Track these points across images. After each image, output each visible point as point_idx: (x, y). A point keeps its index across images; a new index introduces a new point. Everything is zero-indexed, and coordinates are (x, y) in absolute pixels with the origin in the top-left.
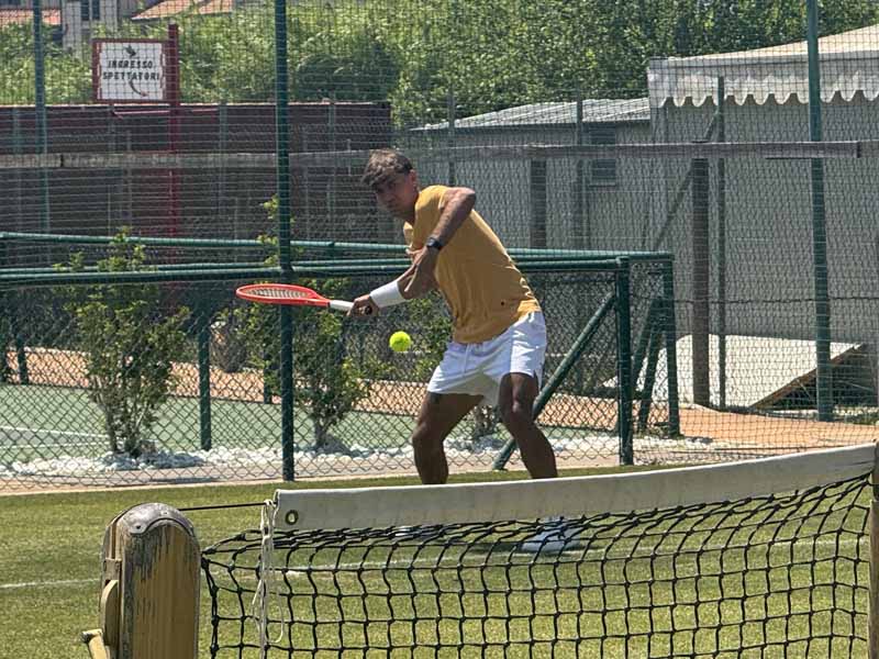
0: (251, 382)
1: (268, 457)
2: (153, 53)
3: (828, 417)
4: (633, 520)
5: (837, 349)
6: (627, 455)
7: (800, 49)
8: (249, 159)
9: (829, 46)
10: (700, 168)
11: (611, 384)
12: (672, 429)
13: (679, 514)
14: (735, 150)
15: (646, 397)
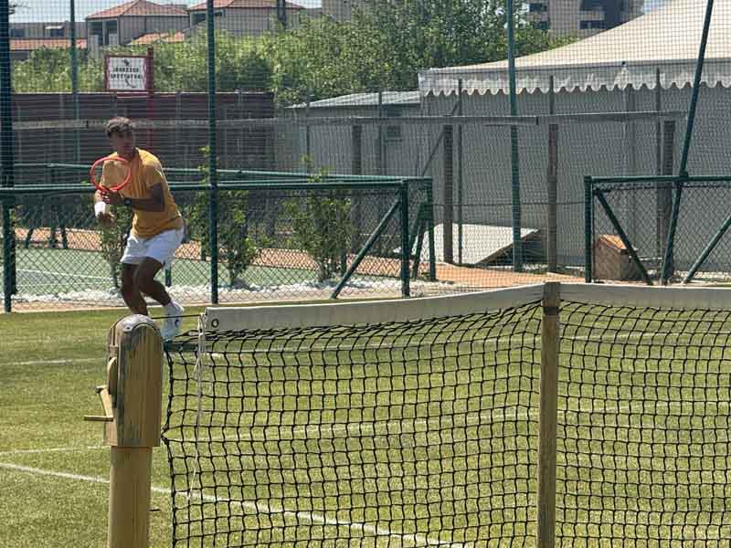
0: (195, 248)
1: (204, 290)
2: (139, 64)
3: (519, 270)
4: (408, 325)
5: (525, 232)
6: (406, 291)
7: (504, 64)
8: (193, 124)
9: (520, 63)
10: (448, 130)
11: (397, 251)
12: (432, 276)
13: (434, 322)
14: (468, 120)
15: (417, 258)
